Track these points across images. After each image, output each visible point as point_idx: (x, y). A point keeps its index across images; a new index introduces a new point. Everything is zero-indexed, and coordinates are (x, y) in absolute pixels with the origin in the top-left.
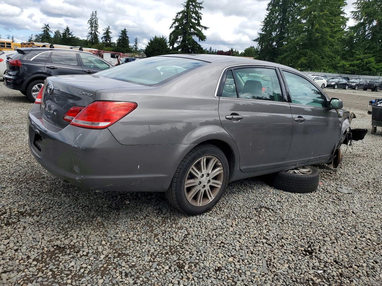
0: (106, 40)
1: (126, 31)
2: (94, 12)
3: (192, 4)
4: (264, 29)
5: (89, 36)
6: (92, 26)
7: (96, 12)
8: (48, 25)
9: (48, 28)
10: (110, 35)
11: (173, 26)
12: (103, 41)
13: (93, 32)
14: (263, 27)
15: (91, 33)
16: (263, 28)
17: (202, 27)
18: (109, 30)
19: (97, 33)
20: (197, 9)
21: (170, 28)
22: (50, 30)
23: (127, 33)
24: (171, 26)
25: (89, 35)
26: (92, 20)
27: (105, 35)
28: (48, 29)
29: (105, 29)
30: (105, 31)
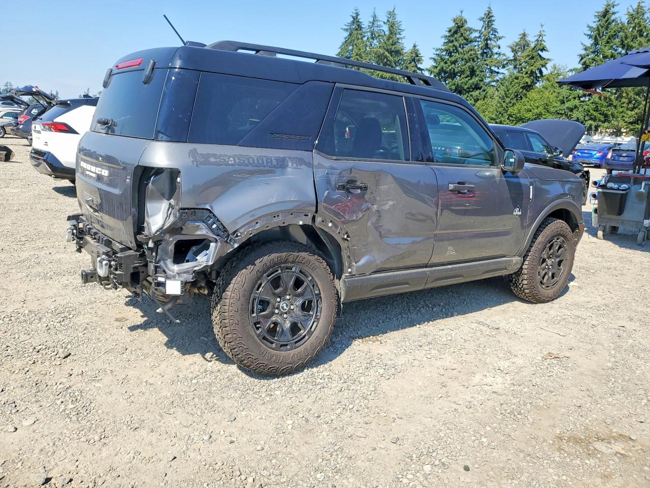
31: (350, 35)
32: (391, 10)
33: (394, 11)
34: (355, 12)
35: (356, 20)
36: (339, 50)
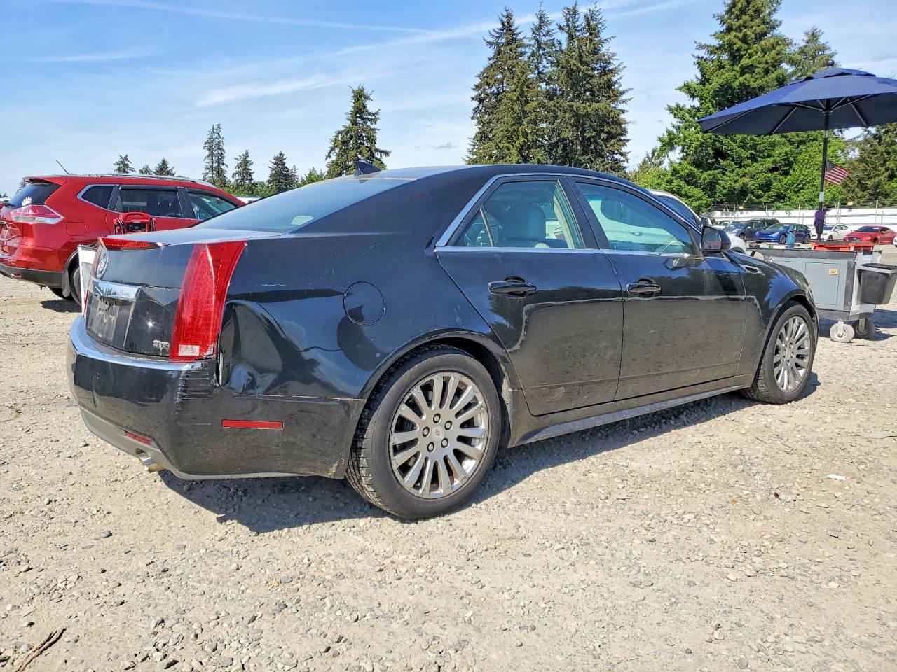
0: (243, 180)
1: (284, 157)
2: (216, 127)
3: (359, 117)
4: (475, 150)
5: (207, 173)
6: (212, 154)
7: (218, 125)
8: (126, 158)
9: (126, 162)
10: (250, 167)
11: (331, 154)
12: (237, 180)
13: (215, 165)
14: (472, 147)
15: (211, 169)
16: (472, 149)
17: (381, 152)
18: (248, 159)
19: (222, 167)
20: (369, 123)
21: (327, 158)
22: (130, 166)
23: (285, 161)
24: (327, 154)
25: (208, 171)
26: (212, 141)
27: (241, 169)
28: (127, 165)
29: (239, 158)
30: (240, 161)
31: (499, 53)
32: (571, 8)
33: (575, 7)
34: (505, 14)
35: (507, 27)
36: (478, 81)
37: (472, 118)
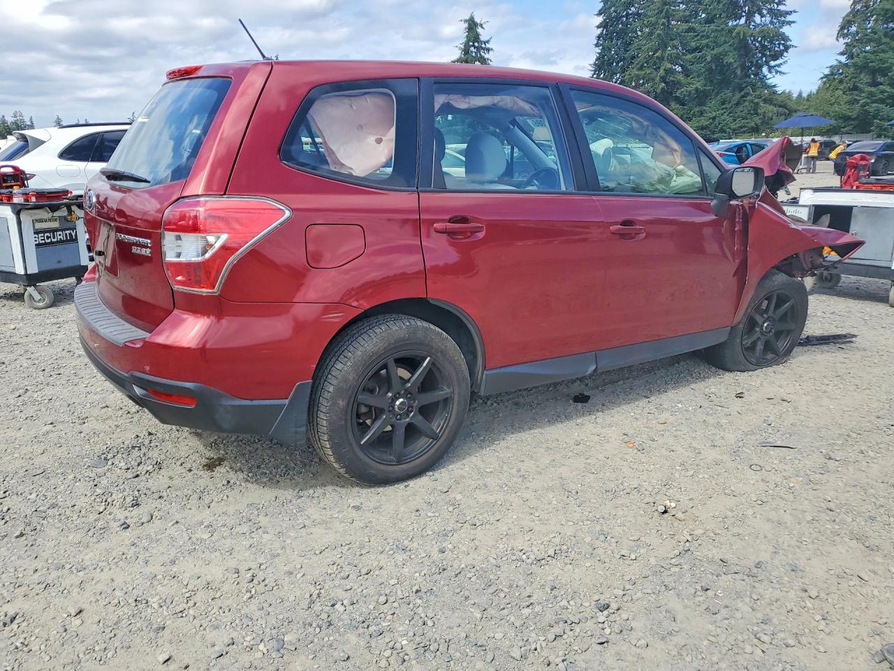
37: (597, 45)
